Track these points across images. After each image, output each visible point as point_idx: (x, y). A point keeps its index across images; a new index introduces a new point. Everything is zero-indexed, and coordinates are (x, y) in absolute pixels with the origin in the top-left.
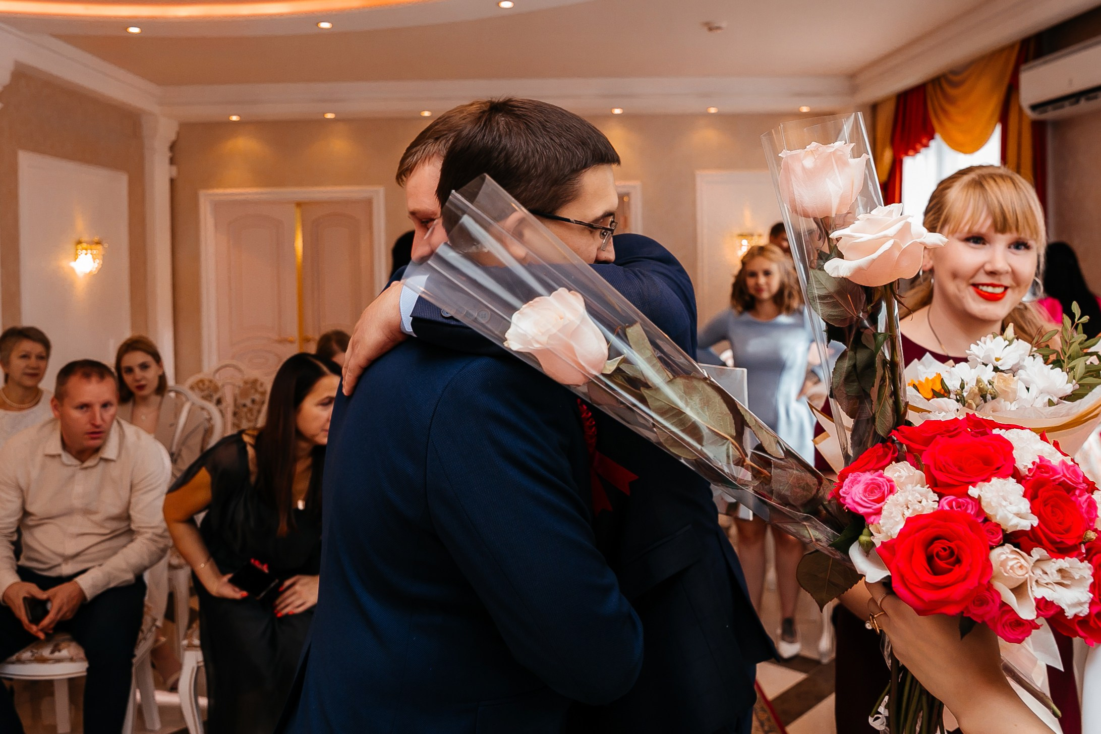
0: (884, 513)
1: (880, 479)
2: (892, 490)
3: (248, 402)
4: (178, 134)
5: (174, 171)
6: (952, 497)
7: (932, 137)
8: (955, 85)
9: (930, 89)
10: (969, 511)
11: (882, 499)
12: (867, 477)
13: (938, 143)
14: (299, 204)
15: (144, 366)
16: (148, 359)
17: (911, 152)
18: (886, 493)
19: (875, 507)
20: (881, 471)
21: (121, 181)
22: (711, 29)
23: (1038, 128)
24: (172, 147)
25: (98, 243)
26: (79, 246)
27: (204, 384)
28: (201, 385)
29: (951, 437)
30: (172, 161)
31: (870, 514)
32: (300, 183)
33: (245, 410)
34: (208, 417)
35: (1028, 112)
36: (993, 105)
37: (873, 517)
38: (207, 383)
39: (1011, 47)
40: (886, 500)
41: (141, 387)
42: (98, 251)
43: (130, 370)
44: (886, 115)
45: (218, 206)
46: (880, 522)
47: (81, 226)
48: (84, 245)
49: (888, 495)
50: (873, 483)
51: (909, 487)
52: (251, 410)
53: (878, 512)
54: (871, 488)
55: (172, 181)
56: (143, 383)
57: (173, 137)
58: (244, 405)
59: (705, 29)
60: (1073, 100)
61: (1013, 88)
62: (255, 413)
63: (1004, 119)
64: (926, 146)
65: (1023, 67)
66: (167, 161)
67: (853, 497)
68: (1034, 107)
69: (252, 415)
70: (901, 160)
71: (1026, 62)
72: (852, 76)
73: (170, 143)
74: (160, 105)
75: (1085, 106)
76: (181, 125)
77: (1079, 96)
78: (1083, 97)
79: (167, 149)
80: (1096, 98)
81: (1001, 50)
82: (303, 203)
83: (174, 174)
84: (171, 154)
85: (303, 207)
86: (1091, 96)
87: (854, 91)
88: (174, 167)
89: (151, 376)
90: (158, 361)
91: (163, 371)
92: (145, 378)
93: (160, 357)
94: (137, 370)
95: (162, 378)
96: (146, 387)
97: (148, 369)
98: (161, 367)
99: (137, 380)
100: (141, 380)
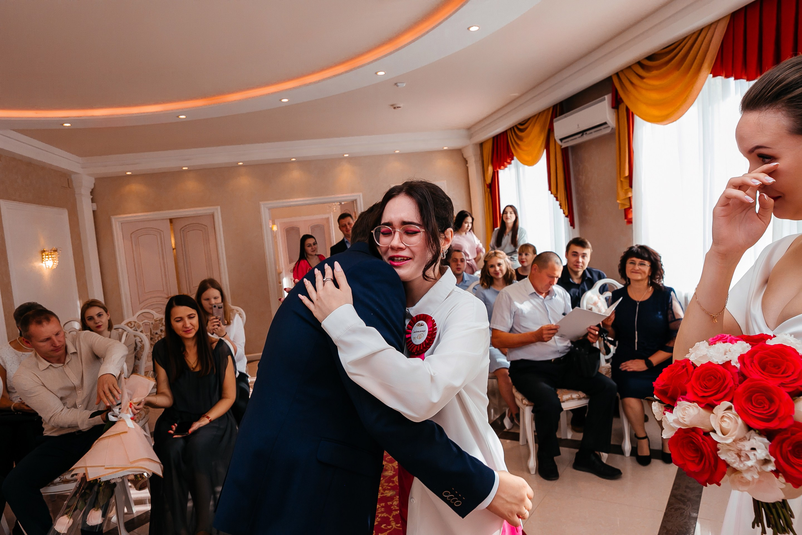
4: (95, 184)
5: (95, 206)
7: (512, 159)
8: (522, 131)
9: (509, 133)
13: (515, 161)
14: (171, 221)
15: (99, 315)
16: (101, 310)
17: (502, 167)
21: (64, 215)
22: (395, 108)
23: (565, 151)
24: (92, 193)
25: (55, 251)
26: (44, 254)
27: (131, 324)
28: (129, 324)
30: (93, 201)
32: (171, 208)
33: (157, 336)
34: (140, 340)
35: (559, 142)
36: (541, 140)
38: (133, 323)
39: (548, 109)
41: (99, 327)
42: (55, 255)
43: (91, 318)
44: (488, 149)
45: (123, 224)
47: (43, 243)
48: (47, 253)
55: (94, 212)
56: (100, 324)
57: (92, 187)
58: (157, 334)
59: (392, 108)
60: (580, 135)
61: (551, 130)
63: (547, 147)
64: (510, 163)
65: (555, 120)
66: (90, 201)
68: (561, 140)
70: (498, 172)
71: (556, 117)
72: (469, 129)
73: (90, 190)
74: (83, 168)
75: (586, 138)
76: (96, 179)
77: (583, 132)
78: (585, 133)
79: (89, 194)
80: (591, 133)
81: (543, 112)
82: (174, 218)
83: (95, 208)
84: (91, 197)
85: (174, 221)
86: (588, 132)
87: (470, 137)
88: (94, 204)
89: (104, 319)
90: (106, 312)
91: (109, 317)
92: (101, 322)
93: (106, 309)
94: (96, 317)
95: (110, 321)
96: (102, 326)
97: (102, 317)
98: (108, 315)
99: (96, 323)
100: (99, 322)
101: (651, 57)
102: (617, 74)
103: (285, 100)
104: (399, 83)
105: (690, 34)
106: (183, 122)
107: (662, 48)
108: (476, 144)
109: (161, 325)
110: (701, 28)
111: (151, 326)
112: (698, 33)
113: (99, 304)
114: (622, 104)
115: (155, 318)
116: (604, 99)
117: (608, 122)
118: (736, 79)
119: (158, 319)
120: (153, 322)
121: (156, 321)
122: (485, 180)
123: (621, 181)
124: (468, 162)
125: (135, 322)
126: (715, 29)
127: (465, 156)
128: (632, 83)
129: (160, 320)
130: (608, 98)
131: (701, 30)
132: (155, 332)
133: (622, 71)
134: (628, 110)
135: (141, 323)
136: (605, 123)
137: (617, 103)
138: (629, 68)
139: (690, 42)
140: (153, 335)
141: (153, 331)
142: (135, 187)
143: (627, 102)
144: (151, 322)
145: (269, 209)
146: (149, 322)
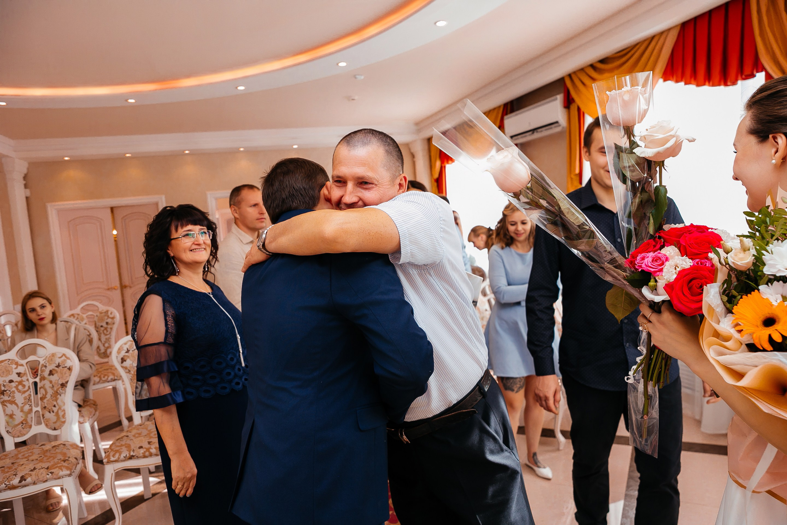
0: (664, 270)
1: (660, 255)
2: (667, 259)
3: (104, 324)
4: (28, 169)
5: (28, 193)
6: (698, 260)
8: (471, 127)
10: (708, 265)
11: (663, 264)
12: (651, 254)
14: (112, 209)
15: (42, 307)
16: (45, 302)
17: (450, 162)
18: (664, 261)
19: (659, 268)
20: (659, 251)
22: (349, 100)
24: (25, 178)
29: (689, 234)
30: (26, 186)
31: (656, 272)
33: (102, 329)
37: (658, 273)
38: (76, 316)
40: (665, 264)
41: (42, 319)
43: (33, 310)
45: (60, 212)
46: (663, 274)
49: (665, 262)
50: (656, 257)
51: (676, 257)
52: (106, 329)
53: (661, 270)
54: (655, 260)
55: (27, 198)
56: (43, 316)
57: (25, 171)
58: (102, 326)
59: (347, 100)
60: (530, 133)
62: (109, 330)
65: (505, 117)
66: (23, 187)
67: (647, 264)
68: (512, 137)
69: (107, 331)
70: (445, 167)
71: (506, 114)
72: (417, 124)
73: (23, 175)
74: (15, 151)
75: (536, 135)
76: (29, 163)
77: (533, 131)
78: (535, 131)
79: (22, 179)
80: (542, 131)
81: (494, 109)
82: (115, 207)
83: (28, 194)
84: (24, 182)
85: (115, 211)
86: (539, 130)
87: (419, 131)
88: (28, 190)
89: (48, 312)
90: (50, 303)
91: (53, 309)
92: (44, 314)
93: (51, 301)
94: (38, 309)
95: (54, 314)
96: (45, 319)
97: (45, 308)
98: (52, 307)
99: (39, 315)
100: (41, 314)
101: (604, 61)
102: (570, 75)
103: (241, 88)
104: (358, 75)
105: (641, 40)
106: (132, 106)
107: (616, 51)
108: (424, 139)
109: (106, 317)
110: (653, 35)
111: (96, 319)
112: (650, 39)
113: (42, 296)
114: (573, 104)
115: (100, 310)
116: (556, 99)
117: (560, 122)
118: (686, 84)
119: (103, 312)
120: (98, 314)
121: (101, 313)
122: (431, 174)
123: (572, 179)
124: (416, 156)
125: (78, 315)
126: (667, 36)
127: (412, 151)
128: (584, 84)
129: (105, 312)
130: (559, 99)
131: (653, 38)
132: (101, 324)
133: (575, 73)
134: (579, 109)
135: (84, 316)
136: (557, 122)
137: (568, 102)
138: (582, 70)
139: (643, 48)
140: (98, 328)
141: (97, 324)
142: (74, 174)
143: (578, 101)
144: (95, 315)
145: (216, 199)
146: (94, 314)
